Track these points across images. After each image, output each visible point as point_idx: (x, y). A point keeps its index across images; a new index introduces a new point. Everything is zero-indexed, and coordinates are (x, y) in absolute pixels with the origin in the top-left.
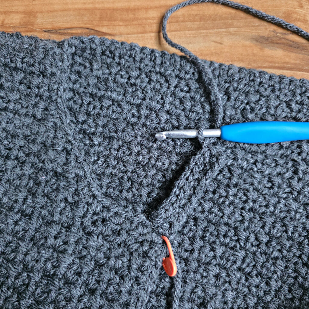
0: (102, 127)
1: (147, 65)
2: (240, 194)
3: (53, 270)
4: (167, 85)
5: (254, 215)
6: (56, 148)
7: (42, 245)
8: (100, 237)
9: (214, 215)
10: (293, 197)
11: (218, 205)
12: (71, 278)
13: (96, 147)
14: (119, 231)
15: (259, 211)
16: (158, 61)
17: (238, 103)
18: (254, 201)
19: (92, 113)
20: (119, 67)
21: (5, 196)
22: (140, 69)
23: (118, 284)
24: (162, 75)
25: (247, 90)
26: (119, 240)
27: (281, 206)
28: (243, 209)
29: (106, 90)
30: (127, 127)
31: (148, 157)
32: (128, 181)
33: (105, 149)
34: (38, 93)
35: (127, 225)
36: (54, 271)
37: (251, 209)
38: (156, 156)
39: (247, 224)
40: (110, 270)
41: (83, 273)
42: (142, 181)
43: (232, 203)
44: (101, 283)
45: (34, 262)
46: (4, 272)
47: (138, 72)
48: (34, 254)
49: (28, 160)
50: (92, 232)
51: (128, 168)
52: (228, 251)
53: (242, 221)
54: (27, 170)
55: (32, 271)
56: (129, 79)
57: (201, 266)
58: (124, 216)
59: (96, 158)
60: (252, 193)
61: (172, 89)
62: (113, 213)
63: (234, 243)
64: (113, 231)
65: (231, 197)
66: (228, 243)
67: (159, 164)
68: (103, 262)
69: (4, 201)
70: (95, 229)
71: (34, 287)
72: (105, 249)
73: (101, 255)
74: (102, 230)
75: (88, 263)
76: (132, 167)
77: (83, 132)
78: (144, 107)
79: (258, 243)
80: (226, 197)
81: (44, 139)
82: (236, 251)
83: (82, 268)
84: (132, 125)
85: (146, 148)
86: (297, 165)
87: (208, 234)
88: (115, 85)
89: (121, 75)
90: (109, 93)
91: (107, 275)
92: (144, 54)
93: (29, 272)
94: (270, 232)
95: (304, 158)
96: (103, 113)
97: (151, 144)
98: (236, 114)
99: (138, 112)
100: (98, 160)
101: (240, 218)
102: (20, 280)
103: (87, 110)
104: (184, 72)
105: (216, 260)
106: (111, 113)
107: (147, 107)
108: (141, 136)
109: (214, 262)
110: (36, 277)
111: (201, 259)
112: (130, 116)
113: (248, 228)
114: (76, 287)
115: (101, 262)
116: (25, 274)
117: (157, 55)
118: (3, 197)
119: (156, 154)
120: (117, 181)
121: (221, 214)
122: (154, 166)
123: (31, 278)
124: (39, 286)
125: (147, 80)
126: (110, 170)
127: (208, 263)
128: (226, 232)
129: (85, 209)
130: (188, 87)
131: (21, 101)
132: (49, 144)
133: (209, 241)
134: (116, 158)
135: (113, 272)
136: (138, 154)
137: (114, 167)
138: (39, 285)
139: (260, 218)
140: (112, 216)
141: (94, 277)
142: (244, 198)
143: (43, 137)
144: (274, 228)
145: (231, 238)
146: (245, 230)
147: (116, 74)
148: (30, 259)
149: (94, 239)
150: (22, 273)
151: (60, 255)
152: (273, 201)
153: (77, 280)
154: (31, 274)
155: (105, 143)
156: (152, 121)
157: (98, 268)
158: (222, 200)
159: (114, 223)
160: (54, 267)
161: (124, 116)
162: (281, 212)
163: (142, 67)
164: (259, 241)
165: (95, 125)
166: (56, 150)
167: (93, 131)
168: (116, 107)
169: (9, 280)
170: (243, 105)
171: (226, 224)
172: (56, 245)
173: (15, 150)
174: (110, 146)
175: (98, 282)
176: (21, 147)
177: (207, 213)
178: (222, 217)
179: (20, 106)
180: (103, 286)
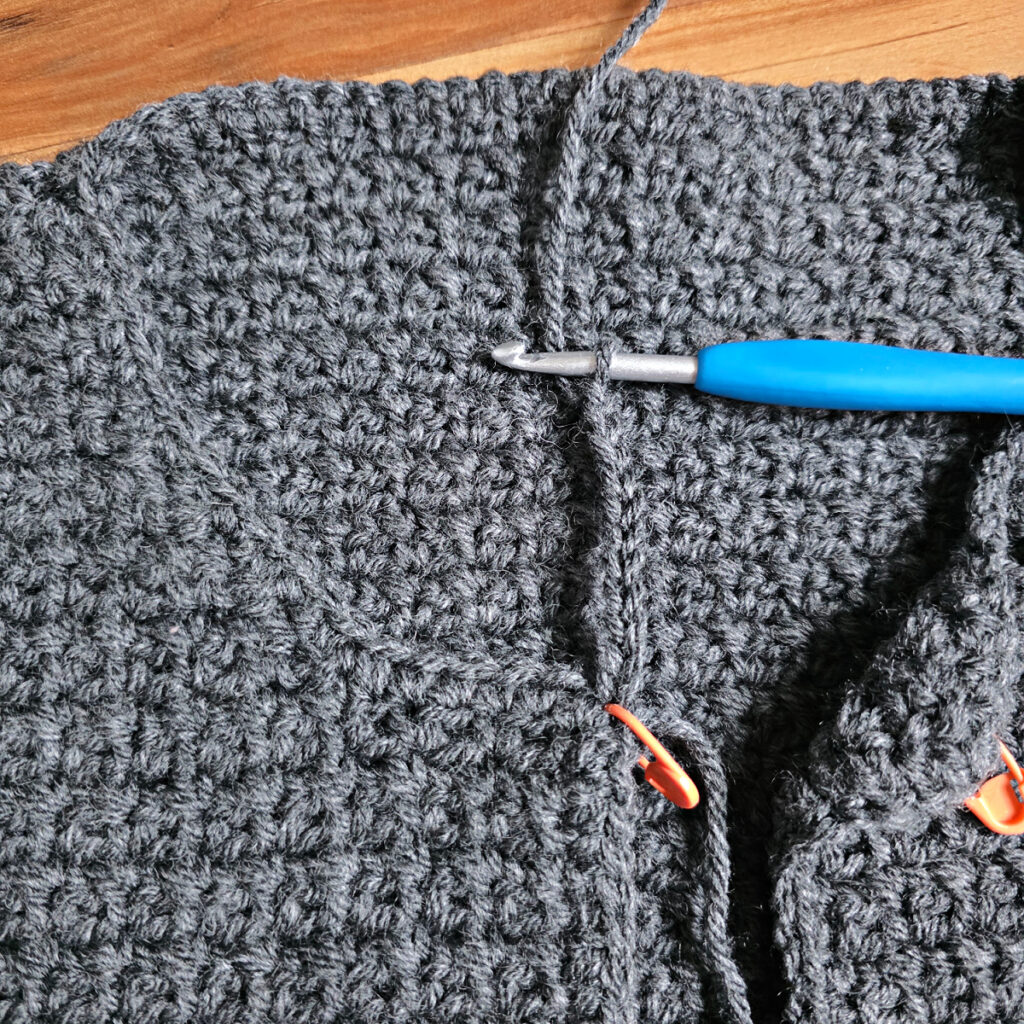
0: (274, 371)
1: (349, 141)
2: (749, 457)
3: (307, 918)
4: (431, 182)
5: (807, 505)
6: (190, 536)
7: (243, 854)
8: (417, 762)
9: (687, 537)
10: (906, 426)
11: (692, 504)
12: (373, 918)
13: (274, 438)
14: (470, 724)
15: (818, 490)
16: (382, 122)
17: (660, 182)
18: (796, 467)
19: (230, 334)
20: (268, 171)
21: (67, 747)
22: (333, 158)
23: (525, 883)
24: (406, 157)
25: (678, 136)
26: (474, 753)
27: (879, 458)
28: (768, 494)
29: (251, 255)
30: (351, 346)
31: (440, 421)
32: (403, 512)
33: (304, 434)
34: (71, 375)
35: (489, 699)
36: (311, 920)
37: (796, 492)
38: (465, 412)
39: (792, 536)
40: (483, 855)
41: (406, 892)
42: (445, 501)
43: (730, 489)
44: (473, 903)
45: (240, 920)
46: (152, 983)
47: (332, 168)
48: (229, 894)
49: (108, 600)
50: (386, 755)
51: (390, 472)
52: (761, 633)
53: (778, 533)
54: (111, 637)
55: (243, 948)
56: (310, 196)
57: (695, 701)
58: (471, 674)
59: (284, 471)
60: (783, 443)
61: (451, 191)
62: (431, 676)
63: (771, 605)
64: (449, 733)
65: (722, 471)
66: (755, 609)
67: (480, 433)
68: (451, 835)
69: (71, 764)
70: (392, 741)
71: (267, 994)
72: (442, 794)
73: (436, 817)
74: (416, 738)
75: (410, 853)
76: (402, 465)
77: (220, 401)
78: (384, 267)
79: (841, 586)
80: (710, 474)
81: (139, 515)
82: (784, 626)
83: (396, 876)
84: (365, 335)
85: (427, 395)
86: (887, 331)
87: (687, 599)
88: (275, 230)
89: (284, 192)
90: (264, 259)
91: (481, 872)
92: (331, 107)
93: (235, 953)
94: (867, 544)
95: (901, 306)
96: (264, 324)
97: (438, 377)
98: (664, 218)
99: (371, 288)
100: (293, 473)
101: (770, 525)
102: (214, 991)
103: (211, 332)
104: (469, 130)
105: (734, 668)
106: (286, 318)
107: (392, 264)
108: (400, 362)
109: (729, 677)
110: (262, 961)
111: (690, 678)
112: (348, 309)
113: (800, 547)
114: (397, 943)
115: (445, 837)
116: (225, 966)
117: (372, 101)
118: (62, 753)
119: (463, 406)
120: (370, 523)
121: (710, 530)
122: (466, 445)
123: (248, 971)
124: (281, 984)
125: (365, 182)
126: (338, 495)
127: (715, 685)
128: (740, 576)
129: (343, 694)
130: (494, 170)
131: (21, 420)
132: (160, 528)
133: (695, 616)
134: (345, 452)
135: (495, 855)
136: (408, 419)
137: (348, 483)
138: (278, 980)
139: (830, 508)
140: (433, 688)
141: (443, 892)
142: (763, 464)
143: (133, 510)
144: (875, 528)
145: (757, 593)
146: (793, 557)
147: (266, 196)
148: (222, 916)
149: (401, 774)
150: (213, 966)
151: (313, 863)
152: (851, 452)
153: (394, 918)
154: (244, 959)
155: (299, 418)
156: (420, 302)
157: (444, 861)
158: (699, 486)
159: (447, 707)
160: (307, 909)
161: (333, 315)
162: (883, 477)
163: (336, 151)
164: (842, 581)
165: (250, 368)
166: (189, 542)
167: (248, 392)
168: (299, 296)
169: (180, 1002)
170: (678, 186)
171: (732, 553)
172: (288, 840)
173: (55, 583)
174: (315, 422)
175: (461, 902)
176: (71, 567)
177: (665, 539)
178: (715, 537)
179: (26, 438)
180: (482, 910)
